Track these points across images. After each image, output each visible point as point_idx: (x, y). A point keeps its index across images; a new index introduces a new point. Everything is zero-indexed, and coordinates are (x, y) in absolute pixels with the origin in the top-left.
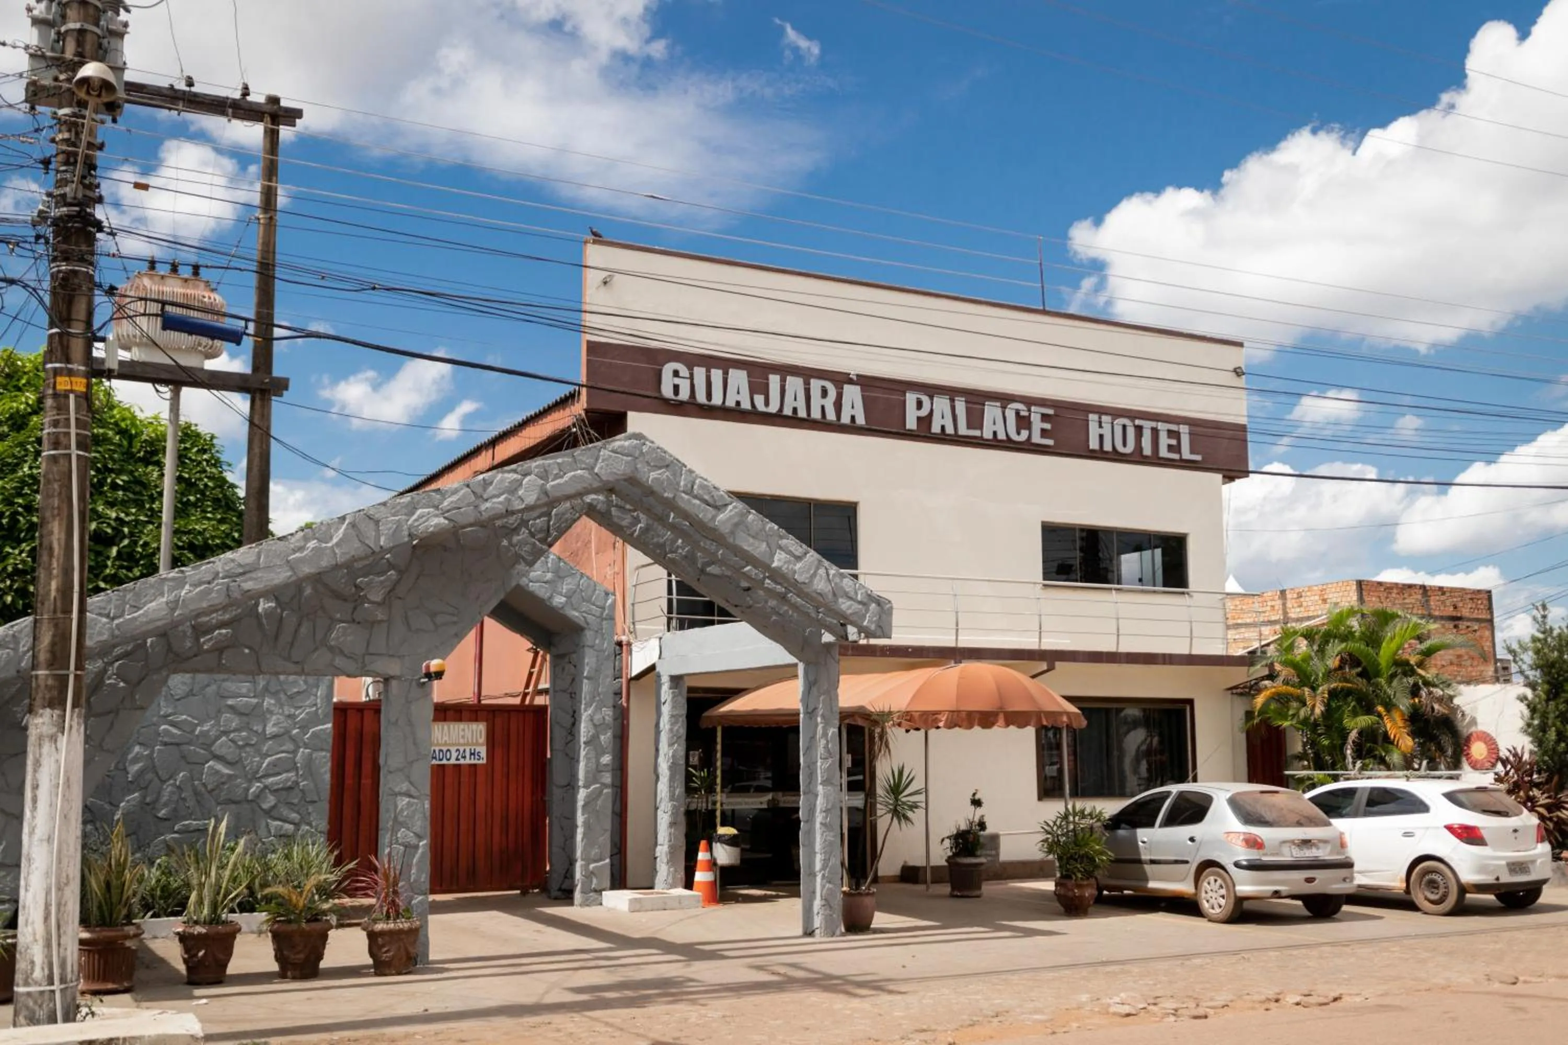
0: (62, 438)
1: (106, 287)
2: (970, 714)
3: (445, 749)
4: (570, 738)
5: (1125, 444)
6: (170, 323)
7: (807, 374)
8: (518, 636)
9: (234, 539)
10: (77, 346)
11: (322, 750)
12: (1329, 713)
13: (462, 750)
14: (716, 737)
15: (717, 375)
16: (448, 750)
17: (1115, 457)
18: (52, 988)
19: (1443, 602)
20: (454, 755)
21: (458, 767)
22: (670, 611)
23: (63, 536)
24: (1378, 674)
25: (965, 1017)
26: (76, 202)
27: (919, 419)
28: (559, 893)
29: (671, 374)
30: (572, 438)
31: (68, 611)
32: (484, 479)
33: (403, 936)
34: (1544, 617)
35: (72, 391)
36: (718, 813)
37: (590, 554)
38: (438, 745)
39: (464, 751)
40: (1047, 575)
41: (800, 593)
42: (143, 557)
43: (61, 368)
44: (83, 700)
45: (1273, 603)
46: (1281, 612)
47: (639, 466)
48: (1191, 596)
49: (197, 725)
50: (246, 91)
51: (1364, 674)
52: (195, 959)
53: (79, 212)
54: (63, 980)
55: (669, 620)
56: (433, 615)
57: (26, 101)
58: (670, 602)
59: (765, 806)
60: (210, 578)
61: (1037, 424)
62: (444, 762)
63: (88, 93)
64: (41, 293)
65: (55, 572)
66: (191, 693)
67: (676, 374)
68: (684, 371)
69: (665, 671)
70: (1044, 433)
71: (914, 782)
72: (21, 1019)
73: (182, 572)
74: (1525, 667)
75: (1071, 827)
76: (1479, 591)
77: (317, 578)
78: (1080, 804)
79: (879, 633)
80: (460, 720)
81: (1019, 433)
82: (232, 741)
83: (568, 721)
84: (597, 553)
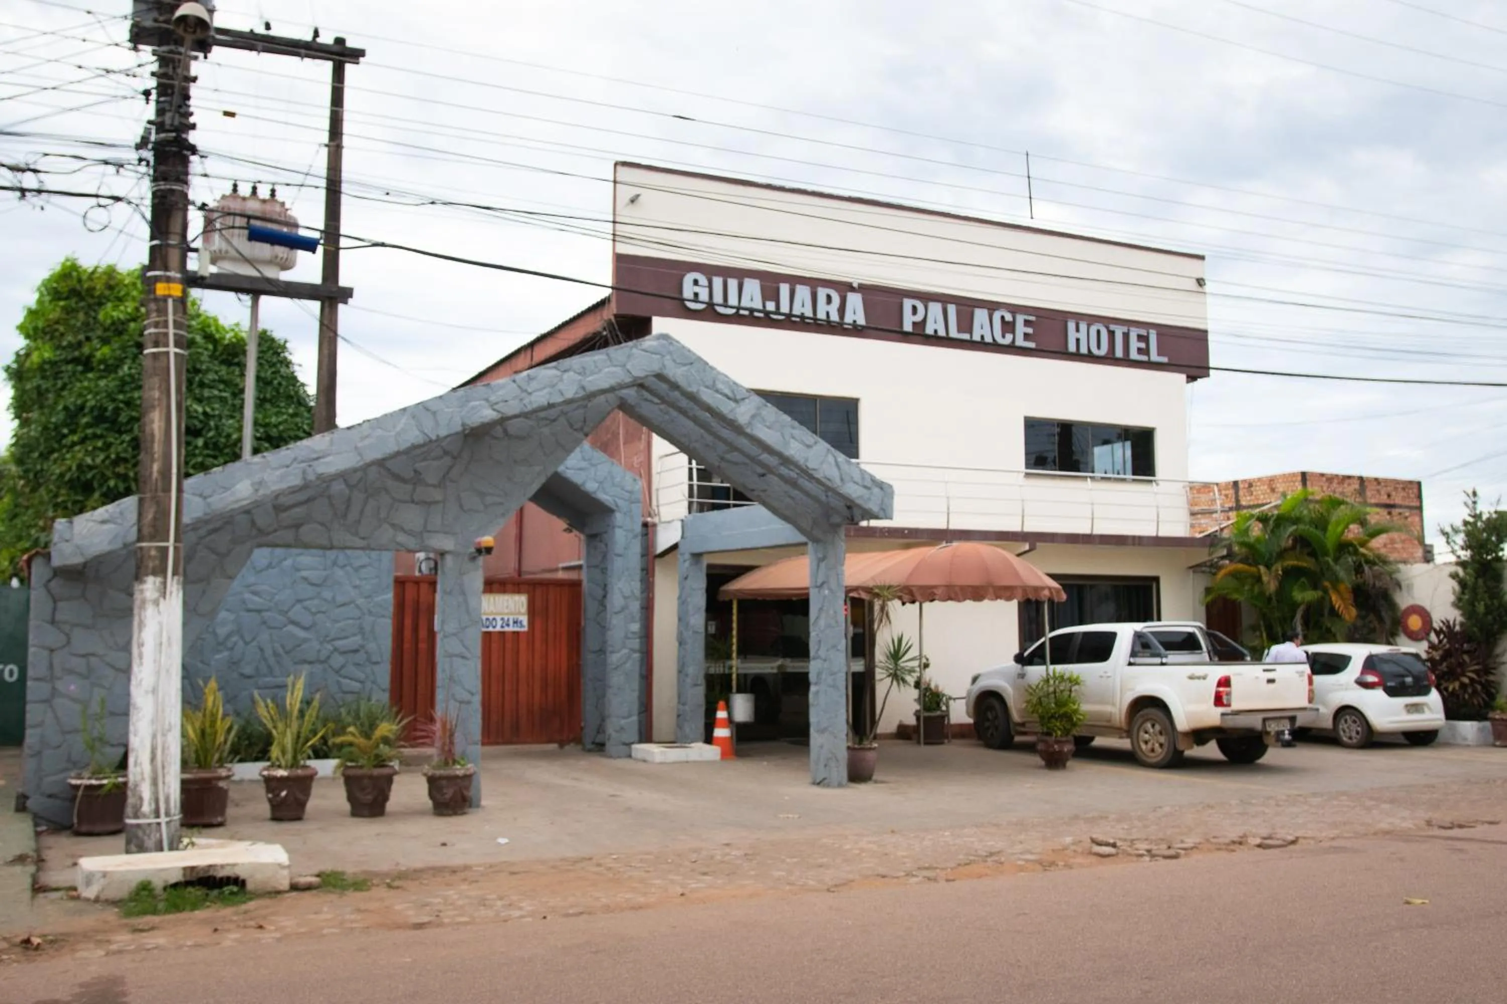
0: (161, 338)
1: (199, 204)
2: (962, 588)
3: (491, 618)
4: (601, 608)
5: (1099, 347)
6: (256, 236)
7: (814, 283)
8: (554, 518)
9: (304, 431)
10: (174, 256)
11: (383, 616)
12: (1281, 590)
13: (506, 619)
14: (731, 609)
15: (733, 284)
16: (494, 619)
17: (1090, 358)
18: (158, 820)
19: (1378, 491)
20: (499, 623)
21: (502, 634)
22: (691, 495)
23: (163, 424)
24: (1326, 554)
25: (961, 857)
26: (172, 128)
27: (914, 324)
28: (592, 747)
29: (691, 283)
30: (602, 341)
31: (168, 490)
32: (528, 375)
33: (459, 781)
34: (1475, 503)
35: (170, 296)
36: (734, 676)
37: (618, 446)
38: (485, 614)
39: (508, 620)
40: (1028, 465)
41: (811, 477)
42: (226, 446)
43: (161, 276)
44: (181, 570)
45: (1227, 492)
46: (1233, 500)
47: (666, 363)
48: (1157, 484)
49: (276, 594)
50: (316, 33)
51: (1313, 554)
52: (278, 799)
53: (175, 138)
54: (167, 814)
55: (690, 504)
56: (482, 495)
57: (130, 41)
58: (691, 487)
59: (775, 671)
60: (288, 463)
61: (1021, 329)
62: (491, 629)
63: (185, 31)
64: (143, 208)
65: (156, 456)
66: (270, 566)
67: (696, 282)
68: (703, 280)
69: (686, 550)
70: (1027, 336)
71: (911, 650)
72: (133, 848)
73: (264, 457)
74: (1457, 548)
75: (1051, 689)
76: (1411, 482)
77: (380, 463)
78: (1060, 668)
79: (881, 514)
80: (504, 591)
81: (1003, 336)
82: (306, 608)
83: (600, 592)
84: (625, 444)
